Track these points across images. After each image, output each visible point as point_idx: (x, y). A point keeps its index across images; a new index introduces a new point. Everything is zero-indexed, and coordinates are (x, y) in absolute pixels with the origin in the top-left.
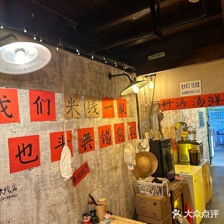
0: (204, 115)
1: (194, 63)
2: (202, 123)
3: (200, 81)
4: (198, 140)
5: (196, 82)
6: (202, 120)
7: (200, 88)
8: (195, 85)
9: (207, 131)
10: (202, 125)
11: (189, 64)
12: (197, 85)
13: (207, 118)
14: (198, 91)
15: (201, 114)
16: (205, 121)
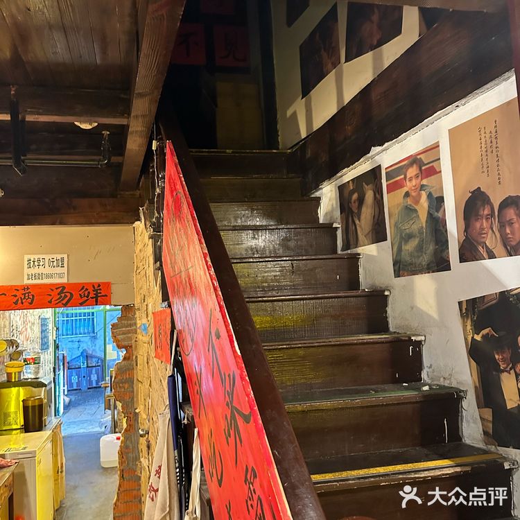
0: (50, 326)
1: (62, 223)
2: (46, 343)
3: (65, 256)
4: (41, 378)
5: (59, 257)
6: (45, 337)
7: (65, 270)
8: (55, 263)
9: (52, 361)
10: (44, 346)
11: (53, 224)
12: (60, 263)
13: (55, 332)
14: (60, 275)
15: (44, 323)
16: (50, 338)
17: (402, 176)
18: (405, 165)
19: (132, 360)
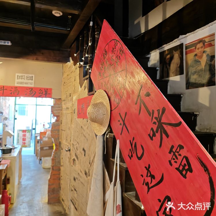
7: (33, 81)
12: (31, 78)
14: (31, 83)
17: (194, 48)
18: (196, 43)
19: (59, 122)
